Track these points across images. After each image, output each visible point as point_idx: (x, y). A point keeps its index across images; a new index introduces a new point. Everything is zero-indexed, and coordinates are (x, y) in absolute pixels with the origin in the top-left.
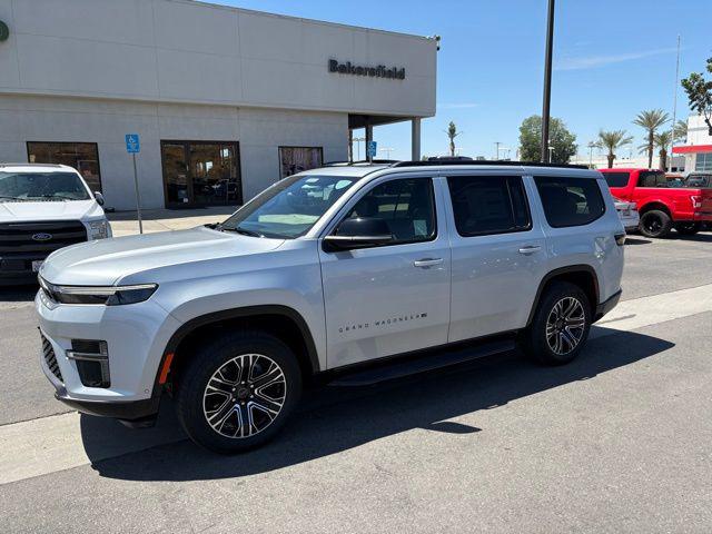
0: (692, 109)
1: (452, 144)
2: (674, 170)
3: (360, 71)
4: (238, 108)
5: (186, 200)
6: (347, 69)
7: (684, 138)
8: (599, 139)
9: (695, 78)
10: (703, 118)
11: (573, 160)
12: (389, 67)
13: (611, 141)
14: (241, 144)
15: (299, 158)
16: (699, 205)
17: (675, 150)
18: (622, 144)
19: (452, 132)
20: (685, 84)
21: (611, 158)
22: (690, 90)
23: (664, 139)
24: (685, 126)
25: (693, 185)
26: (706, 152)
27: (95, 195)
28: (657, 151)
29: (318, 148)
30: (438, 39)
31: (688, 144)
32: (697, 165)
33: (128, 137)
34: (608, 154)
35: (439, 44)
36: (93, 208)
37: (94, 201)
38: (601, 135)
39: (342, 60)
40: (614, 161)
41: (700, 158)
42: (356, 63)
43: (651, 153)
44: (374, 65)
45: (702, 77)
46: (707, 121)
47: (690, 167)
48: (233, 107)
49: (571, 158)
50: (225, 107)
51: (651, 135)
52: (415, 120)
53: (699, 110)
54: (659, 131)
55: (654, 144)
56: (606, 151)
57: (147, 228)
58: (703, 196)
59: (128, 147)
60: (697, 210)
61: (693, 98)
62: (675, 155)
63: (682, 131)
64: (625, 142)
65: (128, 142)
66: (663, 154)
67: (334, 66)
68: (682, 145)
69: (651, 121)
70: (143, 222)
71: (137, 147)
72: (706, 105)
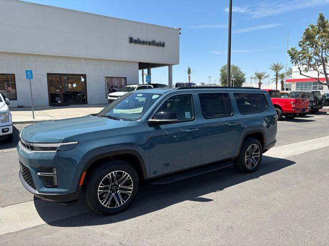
0: (292, 63)
1: (189, 77)
2: (287, 89)
3: (144, 43)
4: (86, 59)
5: (59, 102)
6: (137, 42)
7: (291, 76)
8: (255, 76)
9: (293, 49)
10: (297, 67)
11: (244, 85)
12: (157, 41)
13: (260, 77)
14: (87, 75)
15: (116, 83)
16: (294, 106)
17: (287, 81)
18: (265, 78)
19: (189, 71)
20: (289, 52)
21: (260, 84)
22: (291, 55)
23: (282, 76)
24: (291, 70)
25: (293, 97)
26: (300, 82)
27: (5, 100)
28: (279, 81)
29: (124, 78)
30: (180, 29)
31: (293, 78)
32: (297, 87)
33: (27, 71)
34: (258, 82)
35: (181, 31)
36: (3, 106)
37: (4, 102)
38: (256, 74)
39: (135, 38)
40: (261, 85)
41: (297, 85)
42: (142, 39)
43: (277, 82)
44: (150, 40)
45: (296, 49)
46: (299, 68)
47: (294, 88)
48: (84, 58)
49: (243, 83)
50: (80, 58)
51: (277, 74)
52: (170, 66)
53: (296, 63)
54: (280, 72)
55: (278, 78)
56: (258, 81)
57: (37, 115)
58: (296, 102)
59: (27, 76)
60: (294, 108)
61: (292, 58)
62: (287, 83)
63: (290, 72)
64: (266, 77)
65: (27, 74)
66: (282, 82)
67: (131, 40)
68: (290, 78)
69: (276, 68)
70: (34, 112)
71: (32, 76)
72: (299, 62)
